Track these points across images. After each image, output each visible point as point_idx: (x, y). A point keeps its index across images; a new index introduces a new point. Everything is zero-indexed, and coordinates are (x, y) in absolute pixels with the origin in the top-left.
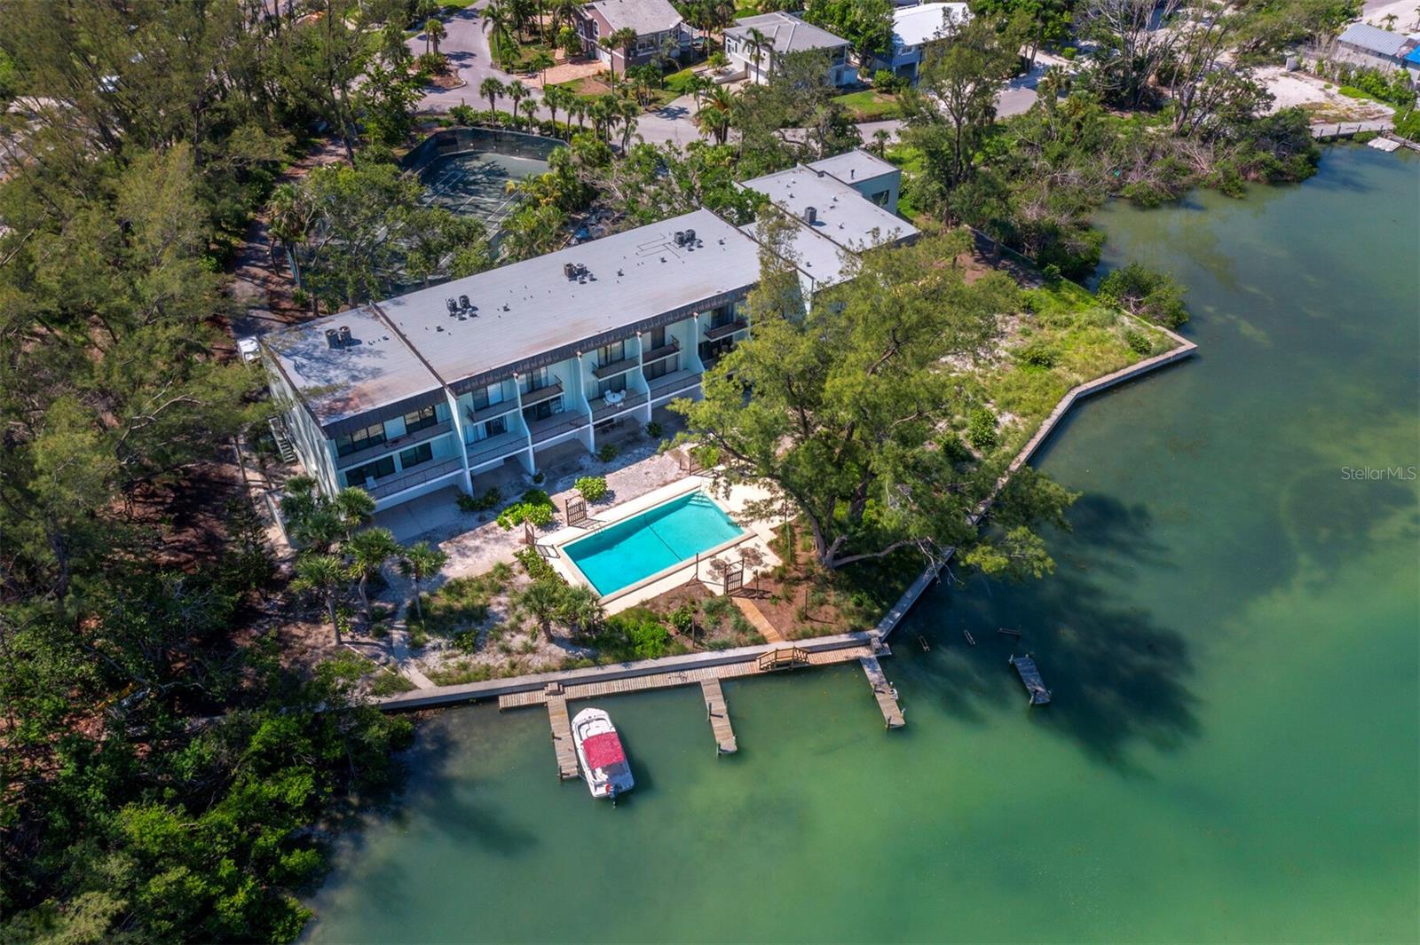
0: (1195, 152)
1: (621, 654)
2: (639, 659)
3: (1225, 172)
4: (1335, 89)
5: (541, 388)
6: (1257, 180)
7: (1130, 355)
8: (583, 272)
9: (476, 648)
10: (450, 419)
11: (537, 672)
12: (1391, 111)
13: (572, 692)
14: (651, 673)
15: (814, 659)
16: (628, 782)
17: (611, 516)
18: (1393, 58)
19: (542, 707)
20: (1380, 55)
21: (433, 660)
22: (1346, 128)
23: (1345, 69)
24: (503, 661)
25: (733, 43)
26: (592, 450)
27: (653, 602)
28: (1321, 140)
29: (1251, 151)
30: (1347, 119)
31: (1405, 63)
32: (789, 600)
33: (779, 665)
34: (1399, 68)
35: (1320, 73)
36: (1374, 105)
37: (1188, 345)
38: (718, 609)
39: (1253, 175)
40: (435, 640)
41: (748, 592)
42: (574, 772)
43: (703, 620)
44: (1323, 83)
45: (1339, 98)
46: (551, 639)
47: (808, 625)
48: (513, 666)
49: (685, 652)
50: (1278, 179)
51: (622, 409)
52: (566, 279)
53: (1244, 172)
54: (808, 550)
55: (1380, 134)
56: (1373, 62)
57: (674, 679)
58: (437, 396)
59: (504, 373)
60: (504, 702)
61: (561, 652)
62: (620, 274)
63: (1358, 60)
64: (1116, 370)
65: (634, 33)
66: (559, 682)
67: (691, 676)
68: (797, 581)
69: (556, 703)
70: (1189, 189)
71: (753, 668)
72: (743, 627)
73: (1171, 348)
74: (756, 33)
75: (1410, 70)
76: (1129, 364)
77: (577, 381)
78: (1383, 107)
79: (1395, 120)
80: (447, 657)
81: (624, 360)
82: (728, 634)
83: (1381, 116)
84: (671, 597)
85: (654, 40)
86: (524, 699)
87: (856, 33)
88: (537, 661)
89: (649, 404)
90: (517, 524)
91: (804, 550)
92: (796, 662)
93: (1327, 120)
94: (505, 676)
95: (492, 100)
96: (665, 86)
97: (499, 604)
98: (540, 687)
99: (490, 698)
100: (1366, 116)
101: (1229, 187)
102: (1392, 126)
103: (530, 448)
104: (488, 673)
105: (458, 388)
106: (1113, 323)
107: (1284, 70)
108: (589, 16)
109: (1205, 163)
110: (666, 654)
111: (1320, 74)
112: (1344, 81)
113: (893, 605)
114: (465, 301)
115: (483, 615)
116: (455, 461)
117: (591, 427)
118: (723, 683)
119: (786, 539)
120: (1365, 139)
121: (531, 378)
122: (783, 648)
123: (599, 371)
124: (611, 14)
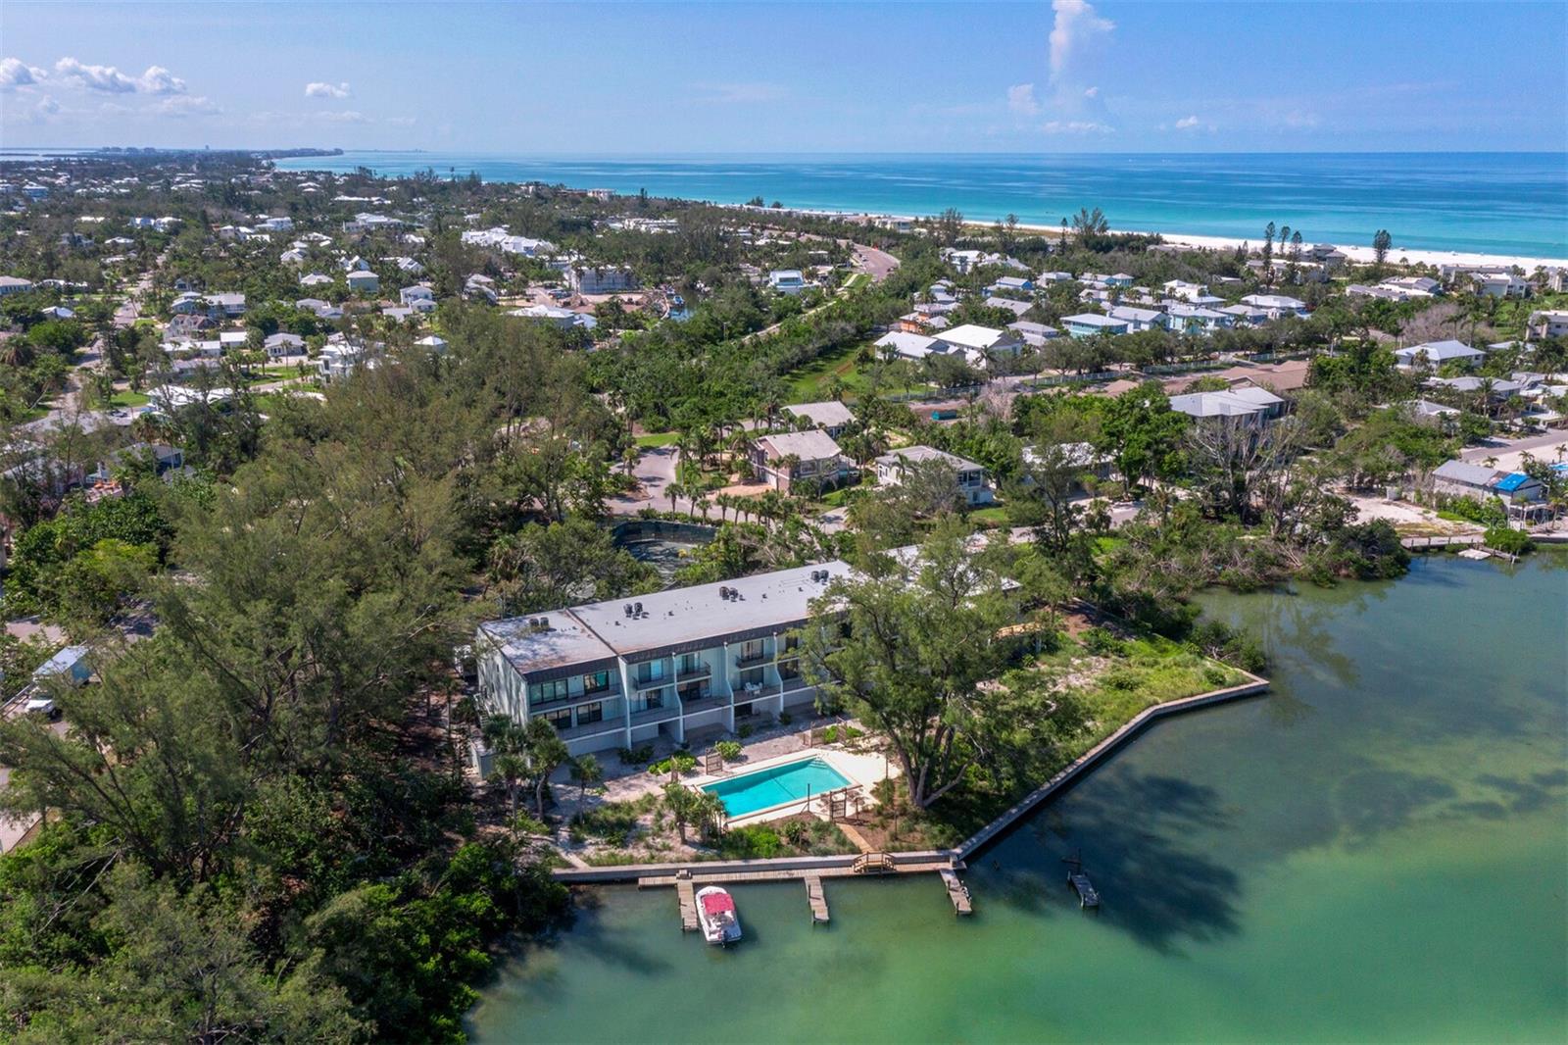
0: (1290, 553)
1: (742, 852)
2: (757, 857)
3: (1316, 568)
4: (1433, 514)
5: (693, 672)
6: (1348, 576)
7: (1207, 685)
8: (734, 593)
9: (624, 845)
10: (619, 684)
11: (671, 862)
12: (1484, 529)
13: (697, 879)
14: (763, 868)
15: (899, 868)
16: (736, 933)
17: (741, 771)
18: (1484, 487)
19: (673, 887)
20: (1473, 485)
21: (590, 851)
22: (1435, 541)
23: (1441, 498)
24: (644, 853)
25: (884, 469)
26: (732, 730)
27: (772, 823)
28: (1414, 550)
29: (1339, 551)
30: (1440, 534)
31: (1496, 491)
32: (884, 828)
33: (871, 868)
34: (1491, 495)
35: (1420, 500)
36: (1468, 525)
37: (1262, 682)
38: (822, 829)
39: (1343, 572)
40: (591, 840)
41: (850, 821)
42: (694, 925)
43: (810, 835)
44: (1421, 510)
45: (1436, 520)
46: (685, 842)
47: (897, 844)
48: (653, 857)
49: (793, 855)
50: (1367, 575)
51: (758, 697)
52: (721, 598)
53: (1337, 569)
54: (904, 796)
55: (1470, 546)
56: (1464, 491)
57: (782, 875)
58: (610, 663)
59: (664, 652)
60: (641, 882)
61: (691, 851)
62: (764, 596)
63: (1451, 490)
64: (1192, 695)
65: (798, 458)
66: (689, 870)
67: (797, 874)
68: (892, 817)
69: (685, 885)
70: (1285, 580)
71: (850, 871)
72: (842, 841)
73: (1246, 683)
74: (901, 457)
75: (1501, 496)
76: (1205, 692)
77: (724, 669)
78: (1478, 527)
79: (1486, 535)
80: (600, 850)
81: (761, 657)
82: (830, 843)
83: (1475, 532)
84: (784, 821)
85: (814, 465)
86: (659, 881)
87: (991, 461)
88: (672, 855)
89: (782, 695)
90: (665, 772)
91: (901, 796)
92: (885, 868)
93: (1421, 535)
94: (645, 863)
95: (674, 501)
96: (823, 501)
97: (647, 820)
98: (672, 872)
99: (629, 880)
100: (1457, 533)
101: (1323, 579)
102: (1482, 541)
103: (681, 718)
104: (631, 860)
105: (630, 658)
106: (1195, 665)
107: (1386, 500)
108: (761, 447)
109: (1299, 562)
110: (777, 856)
111: (1419, 502)
112: (1441, 507)
113: (972, 834)
114: (639, 606)
115: (631, 825)
116: (620, 720)
117: (732, 707)
118: (823, 879)
119: (885, 788)
120: (1456, 549)
121: (686, 660)
122: (877, 859)
123: (742, 662)
124: (780, 445)
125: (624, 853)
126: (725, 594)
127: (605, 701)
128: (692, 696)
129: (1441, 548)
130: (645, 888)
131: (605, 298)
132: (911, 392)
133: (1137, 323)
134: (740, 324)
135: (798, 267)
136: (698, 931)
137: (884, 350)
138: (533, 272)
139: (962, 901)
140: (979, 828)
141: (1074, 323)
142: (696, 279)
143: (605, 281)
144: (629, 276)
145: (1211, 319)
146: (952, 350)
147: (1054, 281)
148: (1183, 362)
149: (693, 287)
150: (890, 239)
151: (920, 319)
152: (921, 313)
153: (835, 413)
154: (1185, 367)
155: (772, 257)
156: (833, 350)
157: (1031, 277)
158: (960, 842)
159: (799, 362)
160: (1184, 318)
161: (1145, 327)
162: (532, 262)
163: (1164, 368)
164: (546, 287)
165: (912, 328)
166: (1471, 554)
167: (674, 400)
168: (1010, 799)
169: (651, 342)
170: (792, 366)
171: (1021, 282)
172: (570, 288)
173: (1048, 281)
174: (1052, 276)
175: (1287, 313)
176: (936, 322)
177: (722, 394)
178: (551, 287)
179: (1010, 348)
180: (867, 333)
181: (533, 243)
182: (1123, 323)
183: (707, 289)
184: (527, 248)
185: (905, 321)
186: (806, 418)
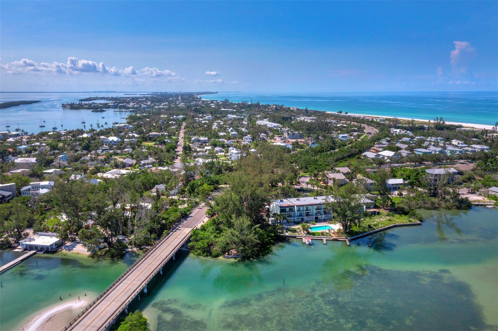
1: (313, 235)
3: (447, 206)
4: (486, 198)
5: (308, 210)
6: (454, 208)
7: (408, 222)
8: (316, 198)
10: (295, 210)
11: (302, 235)
13: (306, 238)
14: (316, 237)
15: (339, 239)
16: (311, 244)
17: (315, 226)
19: (302, 239)
20: (496, 192)
22: (480, 203)
23: (489, 195)
26: (314, 220)
27: (319, 232)
28: (474, 205)
29: (453, 203)
30: (484, 202)
36: (492, 201)
37: (420, 223)
38: (327, 233)
39: (454, 207)
41: (332, 233)
43: (325, 234)
45: (485, 200)
46: (304, 233)
47: (339, 237)
49: (322, 236)
50: (459, 208)
51: (319, 216)
53: (452, 207)
54: (342, 231)
55: (490, 205)
57: (319, 239)
58: (294, 206)
59: (303, 206)
62: (322, 199)
63: (491, 193)
64: (404, 224)
65: (335, 179)
66: (304, 237)
67: (322, 239)
68: (339, 233)
70: (439, 208)
71: (331, 239)
72: (330, 235)
73: (416, 223)
77: (313, 211)
78: (494, 201)
80: (290, 233)
81: (320, 209)
82: (328, 235)
84: (321, 232)
85: (339, 180)
86: (299, 238)
89: (323, 216)
90: (302, 225)
92: (337, 239)
94: (298, 235)
95: (307, 186)
97: (298, 230)
98: (302, 237)
99: (295, 237)
101: (448, 208)
102: (494, 204)
103: (305, 218)
105: (297, 206)
106: (407, 219)
108: (328, 176)
109: (444, 205)
110: (319, 236)
111: (484, 196)
112: (489, 197)
114: (299, 199)
115: (296, 231)
116: (294, 216)
117: (314, 217)
118: (326, 240)
119: (340, 230)
120: (485, 205)
121: (307, 208)
122: (335, 238)
123: (316, 209)
124: (331, 175)
125: (295, 234)
126: (315, 198)
127: (292, 213)
128: (307, 215)
129: (482, 205)
130: (297, 238)
131: (294, 140)
132: (369, 167)
133: (435, 151)
134: (329, 148)
135: (348, 133)
136: (305, 243)
137: (363, 156)
138: (276, 133)
139: (348, 244)
140: (354, 236)
141: (417, 151)
142: (319, 136)
143: (295, 136)
144: (301, 135)
145: (458, 151)
146: (381, 156)
147: (419, 139)
148: (447, 162)
149: (318, 138)
150: (377, 124)
151: (376, 148)
152: (376, 147)
153: (346, 170)
154: (447, 163)
155: (341, 130)
156: (351, 156)
157: (412, 138)
158: (350, 237)
159: (342, 158)
160: (450, 150)
161: (437, 153)
162: (276, 130)
163: (440, 163)
164: (279, 137)
165: (374, 151)
166: (490, 207)
167: (310, 166)
168: (361, 233)
169: (305, 152)
170: (340, 159)
171: (408, 139)
172: (285, 137)
173: (417, 139)
174: (419, 137)
175: (482, 150)
176: (380, 149)
177: (321, 165)
178: (281, 137)
179: (397, 157)
180: (361, 152)
181: (276, 125)
182: (431, 151)
183: (322, 138)
184: (274, 126)
185: (372, 149)
186: (339, 170)
